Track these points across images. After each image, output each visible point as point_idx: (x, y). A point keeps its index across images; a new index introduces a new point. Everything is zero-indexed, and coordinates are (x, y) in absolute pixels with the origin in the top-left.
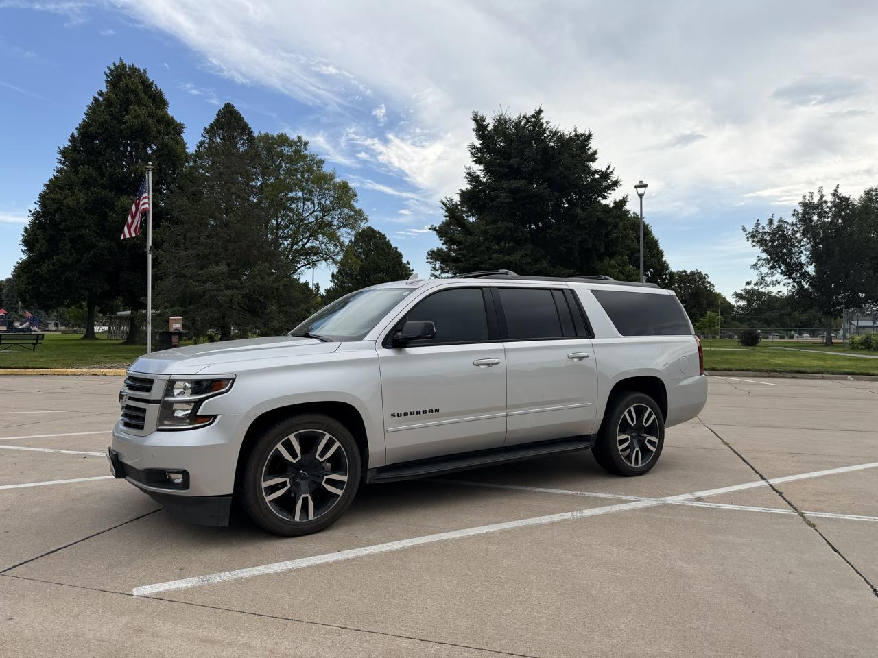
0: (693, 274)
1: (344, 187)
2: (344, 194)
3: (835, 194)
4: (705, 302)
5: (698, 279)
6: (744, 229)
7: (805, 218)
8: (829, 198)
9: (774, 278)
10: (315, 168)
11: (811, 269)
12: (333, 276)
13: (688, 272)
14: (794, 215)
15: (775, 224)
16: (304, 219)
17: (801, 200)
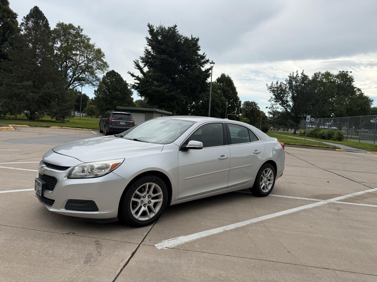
0: (252, 103)
1: (99, 51)
2: (99, 54)
3: (302, 74)
4: (256, 114)
5: (254, 105)
6: (267, 85)
7: (290, 83)
8: (300, 75)
9: (277, 106)
10: (86, 41)
11: (291, 103)
12: (95, 91)
13: (250, 102)
14: (286, 81)
15: (279, 84)
16: (79, 64)
17: (289, 75)
